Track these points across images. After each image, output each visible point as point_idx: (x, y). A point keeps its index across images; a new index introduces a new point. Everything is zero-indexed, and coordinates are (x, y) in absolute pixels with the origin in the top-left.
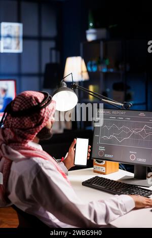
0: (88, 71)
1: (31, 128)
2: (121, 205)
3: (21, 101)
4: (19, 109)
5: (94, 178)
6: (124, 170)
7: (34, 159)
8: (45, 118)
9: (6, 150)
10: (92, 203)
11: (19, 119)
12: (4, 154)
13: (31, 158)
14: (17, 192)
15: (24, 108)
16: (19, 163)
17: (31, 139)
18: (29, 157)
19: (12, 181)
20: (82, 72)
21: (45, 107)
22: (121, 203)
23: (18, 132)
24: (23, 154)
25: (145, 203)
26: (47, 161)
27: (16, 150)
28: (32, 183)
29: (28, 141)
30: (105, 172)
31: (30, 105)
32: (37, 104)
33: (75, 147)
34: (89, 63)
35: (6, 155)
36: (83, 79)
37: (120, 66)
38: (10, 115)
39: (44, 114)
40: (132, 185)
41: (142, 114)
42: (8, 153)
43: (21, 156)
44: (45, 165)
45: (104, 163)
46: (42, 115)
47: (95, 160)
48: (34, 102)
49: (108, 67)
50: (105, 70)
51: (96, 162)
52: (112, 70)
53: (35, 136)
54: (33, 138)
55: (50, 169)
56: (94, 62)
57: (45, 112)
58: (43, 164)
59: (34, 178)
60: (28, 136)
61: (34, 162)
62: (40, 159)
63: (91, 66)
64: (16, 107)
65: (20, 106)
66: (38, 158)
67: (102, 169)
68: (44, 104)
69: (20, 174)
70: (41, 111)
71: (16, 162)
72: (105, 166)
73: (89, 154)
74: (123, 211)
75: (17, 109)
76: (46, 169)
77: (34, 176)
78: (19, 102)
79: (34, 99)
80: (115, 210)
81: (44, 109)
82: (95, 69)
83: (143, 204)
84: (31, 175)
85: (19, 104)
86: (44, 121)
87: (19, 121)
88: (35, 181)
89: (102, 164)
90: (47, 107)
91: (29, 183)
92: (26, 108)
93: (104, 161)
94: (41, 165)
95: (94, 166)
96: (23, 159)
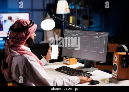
0: (69, 8)
1: (23, 38)
2: (71, 81)
3: (18, 23)
4: (17, 28)
5: (62, 67)
6: (80, 63)
7: (24, 55)
8: (31, 33)
9: (10, 51)
10: (55, 79)
11: (17, 33)
12: (9, 53)
13: (23, 55)
14: (15, 73)
15: (20, 27)
16: (16, 57)
17: (22, 44)
18: (22, 54)
19: (13, 67)
20: (66, 9)
21: (31, 27)
22: (72, 80)
23: (16, 41)
24: (18, 52)
25: (86, 80)
26: (31, 56)
27: (15, 51)
28: (23, 68)
29: (21, 45)
30: (69, 64)
31: (23, 25)
32: (27, 25)
33: (51, 50)
34: (70, 4)
35: (10, 54)
36: (67, 13)
37: (87, 6)
38: (12, 31)
39: (30, 31)
40: (81, 71)
41: (88, 33)
42: (11, 52)
43: (18, 54)
44: (30, 58)
45: (69, 59)
46: (29, 31)
47: (64, 57)
48: (25, 24)
49: (80, 6)
50: (78, 8)
51: (65, 59)
52: (82, 8)
53: (25, 42)
54: (24, 43)
55: (33, 61)
56: (73, 3)
57: (31, 29)
58: (29, 58)
59: (24, 65)
60: (21, 42)
61: (24, 57)
62: (28, 55)
63: (71, 5)
64: (16, 27)
65: (17, 26)
66: (26, 55)
67: (68, 62)
68: (31, 25)
69: (17, 63)
70: (29, 29)
71: (15, 57)
72: (69, 60)
73: (59, 53)
74: (73, 84)
75: (16, 28)
76: (30, 60)
77: (24, 64)
78: (17, 24)
79: (25, 22)
80: (68, 83)
81: (30, 28)
82: (73, 7)
83: (85, 81)
84: (22, 64)
85: (17, 25)
86: (30, 34)
87: (17, 34)
88: (24, 67)
89: (68, 59)
90: (32, 27)
91: (21, 68)
92: (21, 27)
93: (69, 58)
94: (28, 58)
95: (64, 60)
96: (18, 55)
